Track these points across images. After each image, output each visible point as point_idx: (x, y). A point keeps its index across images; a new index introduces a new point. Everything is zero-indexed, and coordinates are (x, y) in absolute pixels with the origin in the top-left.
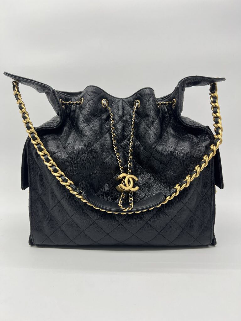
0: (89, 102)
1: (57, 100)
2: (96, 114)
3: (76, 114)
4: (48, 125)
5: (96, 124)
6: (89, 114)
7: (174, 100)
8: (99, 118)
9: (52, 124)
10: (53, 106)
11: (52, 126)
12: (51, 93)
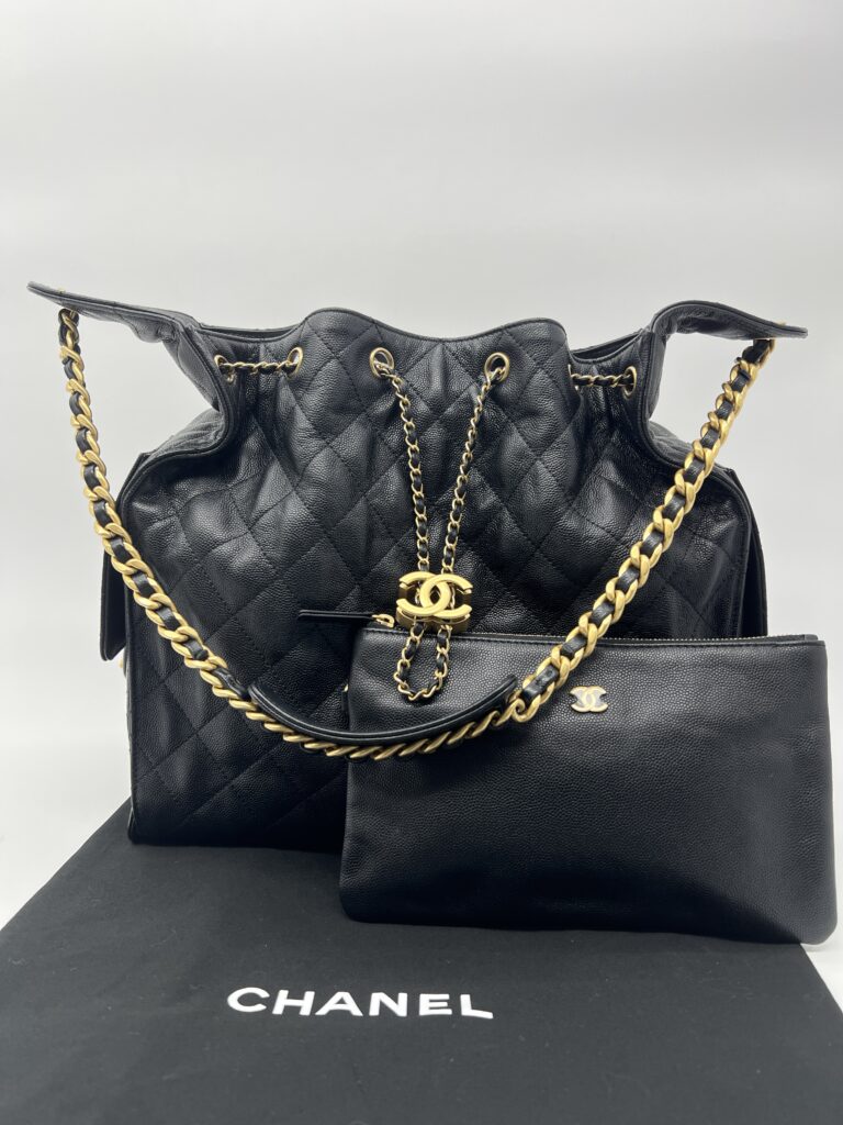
0: (324, 365)
1: (204, 358)
2: (353, 403)
3: (282, 408)
4: (188, 444)
5: (353, 439)
6: (327, 408)
7: (633, 369)
8: (363, 415)
9: (202, 441)
10: (195, 382)
11: (202, 447)
12: (183, 340)
